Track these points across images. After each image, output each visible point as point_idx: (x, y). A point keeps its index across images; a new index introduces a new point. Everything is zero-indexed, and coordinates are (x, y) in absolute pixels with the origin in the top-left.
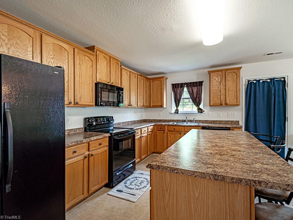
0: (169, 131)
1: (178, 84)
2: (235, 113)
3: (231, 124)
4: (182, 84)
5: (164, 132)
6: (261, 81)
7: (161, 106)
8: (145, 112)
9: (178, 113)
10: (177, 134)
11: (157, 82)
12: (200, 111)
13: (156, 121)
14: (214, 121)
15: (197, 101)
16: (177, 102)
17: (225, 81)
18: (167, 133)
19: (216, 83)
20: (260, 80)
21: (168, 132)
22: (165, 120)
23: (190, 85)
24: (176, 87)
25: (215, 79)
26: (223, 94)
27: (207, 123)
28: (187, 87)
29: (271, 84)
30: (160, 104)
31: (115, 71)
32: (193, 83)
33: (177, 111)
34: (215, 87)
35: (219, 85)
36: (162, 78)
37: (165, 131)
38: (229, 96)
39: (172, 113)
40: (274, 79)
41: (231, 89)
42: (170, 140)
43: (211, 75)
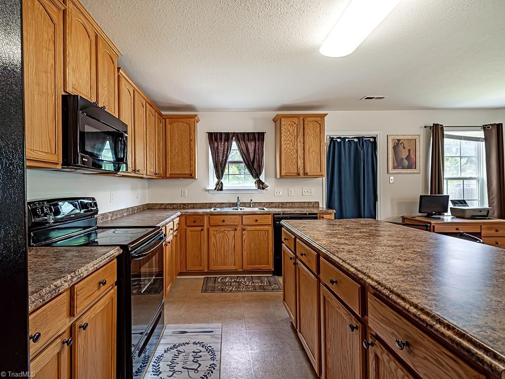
0: (211, 226)
1: (221, 134)
2: (313, 190)
3: (308, 207)
4: (227, 134)
5: (201, 228)
6: (347, 140)
7: (191, 175)
8: (148, 188)
9: (221, 190)
10: (229, 231)
11: (180, 124)
12: (261, 185)
13: (175, 206)
14: (282, 203)
15: (255, 167)
16: (220, 168)
17: (304, 135)
18: (208, 229)
19: (290, 138)
20: (345, 138)
21: (210, 228)
22: (194, 204)
23: (243, 137)
24: (216, 140)
25: (289, 131)
26: (300, 157)
28: (238, 140)
29: (358, 146)
30: (188, 172)
31: (108, 78)
32: (248, 134)
33: (221, 185)
34: (288, 144)
35: (294, 142)
36: (192, 118)
37: (203, 226)
38: (310, 161)
39: (208, 190)
40: (363, 137)
41: (312, 150)
42: (214, 243)
43: (283, 123)
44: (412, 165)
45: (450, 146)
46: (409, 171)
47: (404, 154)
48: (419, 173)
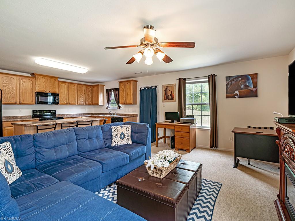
1: (109, 89)
7: (98, 104)
11: (96, 88)
12: (119, 107)
14: (126, 114)
15: (118, 101)
20: (146, 88)
23: (115, 90)
24: (108, 92)
25: (122, 87)
27: (123, 116)
31: (53, 84)
38: (128, 98)
41: (129, 94)
44: (172, 98)
45: (189, 87)
46: (171, 101)
47: (169, 93)
48: (176, 102)
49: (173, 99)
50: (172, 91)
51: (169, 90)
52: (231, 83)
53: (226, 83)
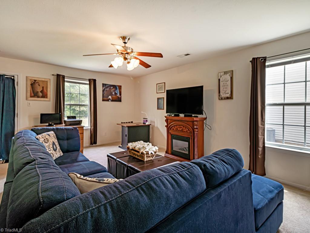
47: (39, 89)
48: (49, 101)
49: (46, 97)
50: (43, 87)
51: (39, 85)
52: (106, 89)
53: (103, 89)
